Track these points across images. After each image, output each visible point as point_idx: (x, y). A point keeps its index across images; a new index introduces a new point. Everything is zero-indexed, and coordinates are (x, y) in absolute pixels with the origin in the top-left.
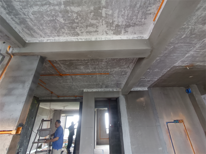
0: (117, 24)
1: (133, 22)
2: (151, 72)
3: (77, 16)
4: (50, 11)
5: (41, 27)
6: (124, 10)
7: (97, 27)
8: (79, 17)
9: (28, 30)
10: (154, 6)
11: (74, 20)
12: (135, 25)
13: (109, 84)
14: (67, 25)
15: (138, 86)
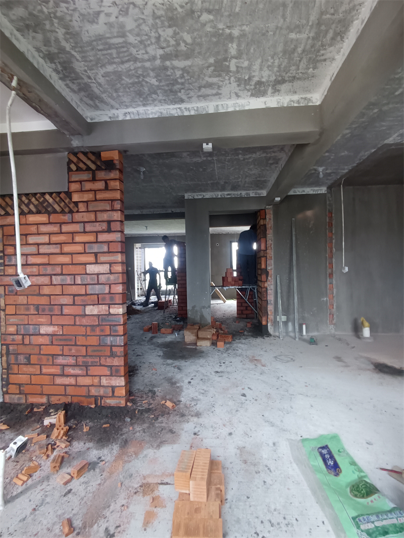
0: (258, 81)
1: (290, 75)
2: (332, 157)
3: (183, 74)
4: (134, 70)
5: (115, 95)
6: (273, 58)
7: (219, 87)
8: (185, 75)
9: (92, 99)
10: (332, 48)
11: (176, 80)
12: (294, 79)
13: (240, 183)
14: (162, 88)
15: (304, 184)
